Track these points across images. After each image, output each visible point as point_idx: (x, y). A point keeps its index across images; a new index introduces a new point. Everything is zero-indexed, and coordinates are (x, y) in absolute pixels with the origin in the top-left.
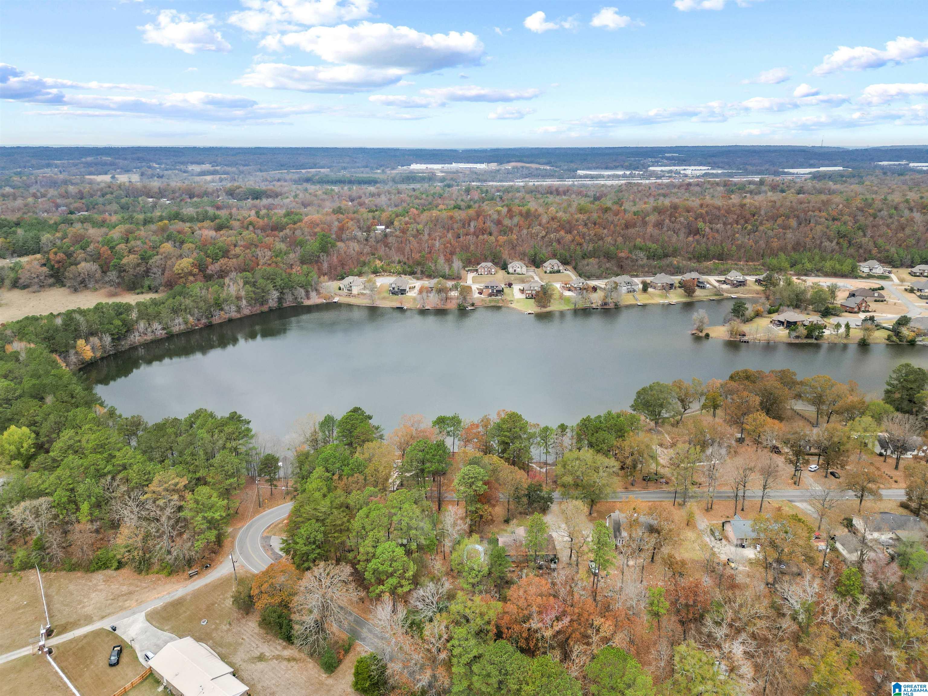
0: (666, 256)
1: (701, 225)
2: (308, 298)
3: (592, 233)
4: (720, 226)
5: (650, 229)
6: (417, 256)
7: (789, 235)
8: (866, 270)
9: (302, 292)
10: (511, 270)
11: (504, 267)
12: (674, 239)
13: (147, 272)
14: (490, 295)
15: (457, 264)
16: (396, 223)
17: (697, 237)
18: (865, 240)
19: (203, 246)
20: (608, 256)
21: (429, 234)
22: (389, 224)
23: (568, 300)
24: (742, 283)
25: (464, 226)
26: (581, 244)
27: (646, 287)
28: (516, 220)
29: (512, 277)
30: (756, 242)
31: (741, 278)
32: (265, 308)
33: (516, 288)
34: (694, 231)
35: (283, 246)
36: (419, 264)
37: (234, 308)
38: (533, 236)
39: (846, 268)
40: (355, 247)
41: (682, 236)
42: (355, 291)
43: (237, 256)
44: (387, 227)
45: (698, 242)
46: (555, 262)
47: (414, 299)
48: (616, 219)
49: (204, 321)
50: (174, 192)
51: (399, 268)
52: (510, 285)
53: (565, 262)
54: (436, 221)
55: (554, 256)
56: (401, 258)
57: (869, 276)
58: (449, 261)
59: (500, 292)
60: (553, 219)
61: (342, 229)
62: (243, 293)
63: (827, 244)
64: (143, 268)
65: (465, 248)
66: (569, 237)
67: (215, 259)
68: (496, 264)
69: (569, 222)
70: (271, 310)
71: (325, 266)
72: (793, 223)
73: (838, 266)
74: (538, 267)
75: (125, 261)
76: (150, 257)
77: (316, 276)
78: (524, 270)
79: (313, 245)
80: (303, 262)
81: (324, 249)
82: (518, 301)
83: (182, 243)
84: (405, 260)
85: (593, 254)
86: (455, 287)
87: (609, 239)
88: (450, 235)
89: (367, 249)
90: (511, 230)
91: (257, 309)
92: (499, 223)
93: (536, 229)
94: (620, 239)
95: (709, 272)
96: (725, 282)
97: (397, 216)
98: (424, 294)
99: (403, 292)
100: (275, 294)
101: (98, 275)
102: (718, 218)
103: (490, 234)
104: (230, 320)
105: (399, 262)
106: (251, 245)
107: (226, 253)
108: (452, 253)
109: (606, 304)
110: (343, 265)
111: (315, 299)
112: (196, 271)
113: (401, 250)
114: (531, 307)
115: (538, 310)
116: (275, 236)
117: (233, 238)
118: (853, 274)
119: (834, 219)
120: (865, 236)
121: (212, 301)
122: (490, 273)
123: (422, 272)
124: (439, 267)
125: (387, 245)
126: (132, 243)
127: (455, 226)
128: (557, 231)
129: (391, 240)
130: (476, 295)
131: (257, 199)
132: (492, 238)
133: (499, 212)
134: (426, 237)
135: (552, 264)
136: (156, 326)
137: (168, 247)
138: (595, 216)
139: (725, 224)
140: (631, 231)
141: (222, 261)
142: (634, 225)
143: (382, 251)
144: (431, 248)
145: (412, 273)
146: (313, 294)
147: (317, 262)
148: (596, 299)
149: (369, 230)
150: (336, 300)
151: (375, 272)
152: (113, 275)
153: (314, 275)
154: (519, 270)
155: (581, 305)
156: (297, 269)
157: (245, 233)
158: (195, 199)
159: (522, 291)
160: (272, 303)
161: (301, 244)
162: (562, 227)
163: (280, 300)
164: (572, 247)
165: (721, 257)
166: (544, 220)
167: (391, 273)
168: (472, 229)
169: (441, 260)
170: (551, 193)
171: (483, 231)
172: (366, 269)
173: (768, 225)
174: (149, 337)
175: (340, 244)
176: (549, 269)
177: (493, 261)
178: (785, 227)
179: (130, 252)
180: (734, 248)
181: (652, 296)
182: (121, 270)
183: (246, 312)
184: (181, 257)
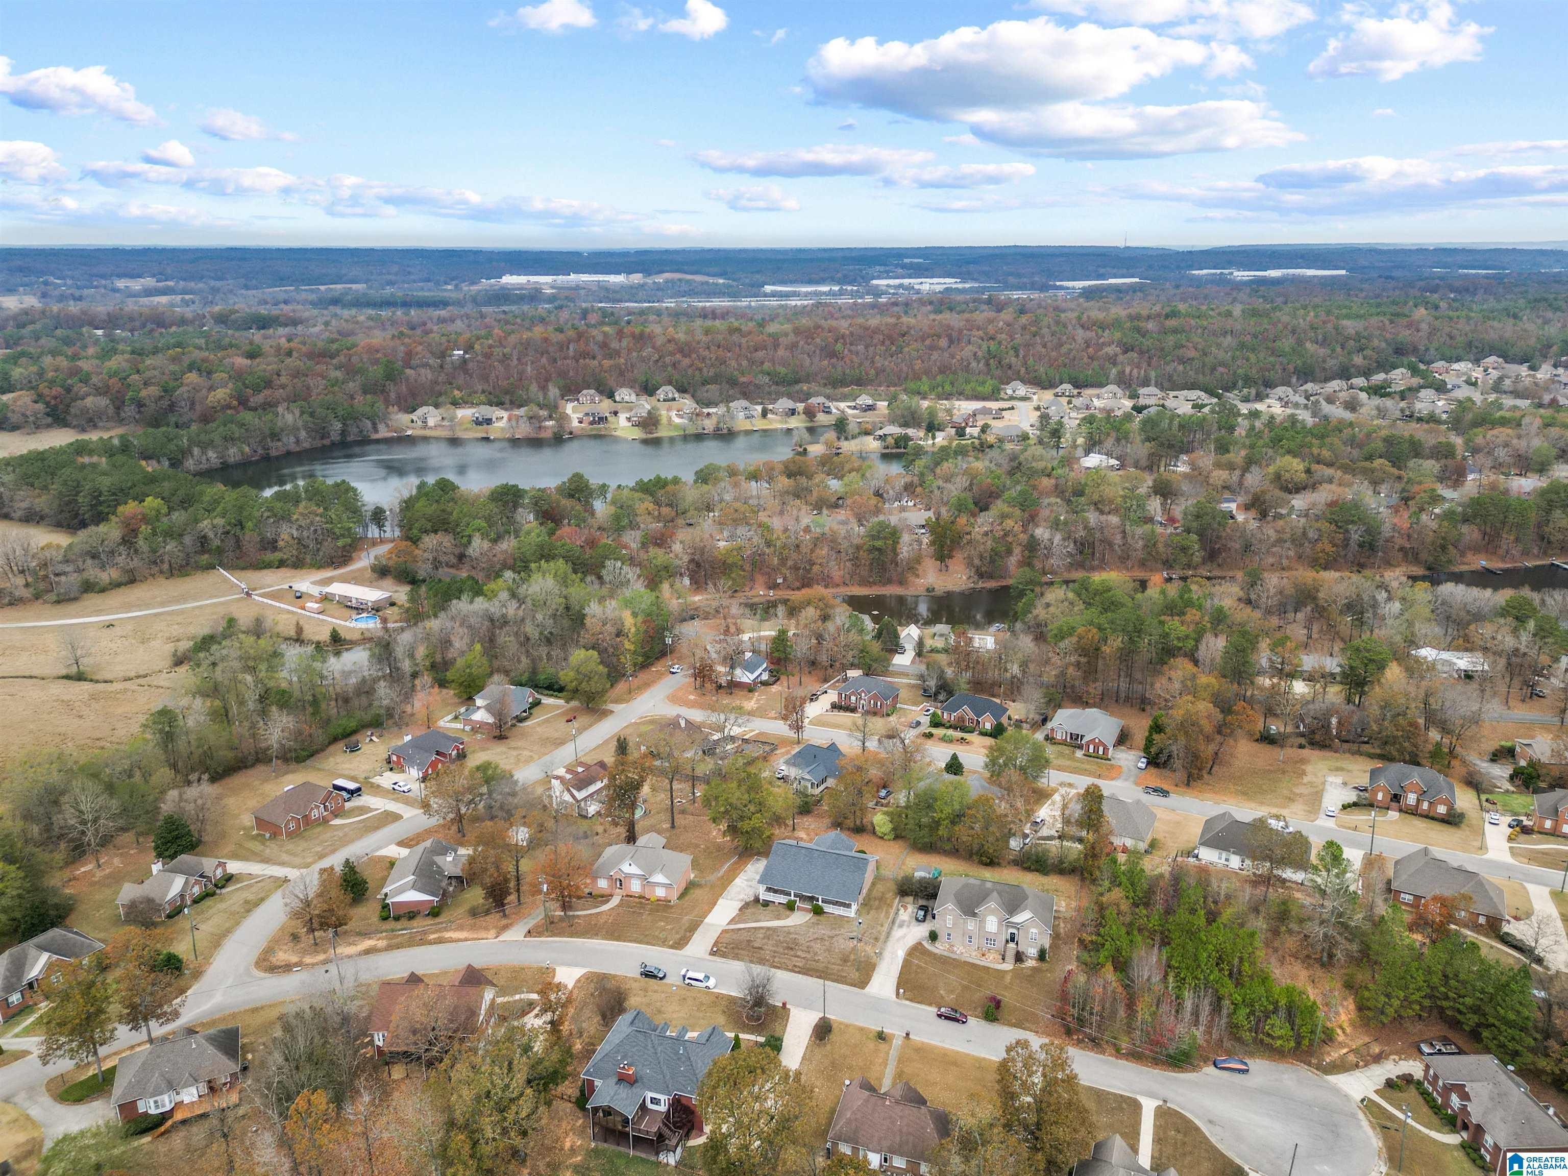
0: (797, 381)
1: (839, 346)
2: (376, 431)
3: (713, 356)
4: (861, 348)
5: (781, 352)
6: (503, 383)
7: (935, 355)
8: (1009, 392)
9: (369, 424)
10: (618, 398)
11: (611, 396)
12: (808, 362)
13: (172, 407)
14: (591, 423)
15: (553, 392)
16: (477, 347)
17: (834, 360)
18: (1014, 360)
19: (238, 376)
20: (733, 382)
21: (519, 359)
22: (468, 348)
23: (677, 427)
24: (870, 408)
25: (561, 349)
26: (700, 370)
27: (764, 414)
28: (625, 343)
29: (619, 406)
30: (897, 364)
31: (870, 402)
32: (327, 442)
33: (622, 417)
34: (829, 352)
35: (338, 374)
36: (507, 392)
37: (292, 439)
38: (643, 360)
39: (987, 389)
40: (426, 375)
41: (816, 360)
42: (431, 422)
43: (283, 387)
44: (466, 352)
45: (834, 367)
46: (669, 388)
47: (503, 429)
48: (744, 340)
49: (260, 451)
50: (131, 319)
51: (483, 398)
52: (616, 413)
53: (682, 390)
54: (526, 345)
55: (670, 383)
56: (486, 387)
57: (1011, 398)
58: (544, 388)
59: (603, 420)
60: (669, 341)
61: (409, 354)
62: (300, 423)
63: (974, 364)
64: (165, 403)
65: (563, 374)
66: (686, 361)
67: (257, 390)
68: (601, 392)
69: (687, 344)
70: (333, 444)
71: (393, 396)
72: (943, 342)
73: (980, 389)
74: (651, 395)
75: (144, 393)
76: (175, 389)
77: (383, 407)
78: (633, 398)
79: (376, 372)
80: (365, 393)
81: (391, 375)
82: (623, 429)
83: (209, 373)
84: (490, 389)
85: (715, 380)
86: (550, 417)
87: (733, 363)
88: (544, 360)
89: (442, 378)
90: (618, 353)
91: (318, 443)
92: (604, 345)
93: (647, 351)
94: (745, 363)
95: (844, 398)
96: (855, 408)
97: (478, 339)
98: (514, 423)
99: (489, 421)
100: (338, 426)
101: (111, 411)
102: (861, 338)
103: (594, 358)
104: (289, 453)
105: (483, 392)
106: (296, 374)
107: (268, 384)
108: (547, 380)
109: (718, 429)
110: (414, 395)
111: (383, 433)
112: (235, 403)
113: (485, 378)
114: (638, 434)
115: (644, 436)
116: (327, 364)
117: (275, 367)
118: (993, 395)
119: (992, 338)
120: (1017, 356)
121: (268, 432)
122: (593, 401)
123: (512, 402)
124: (532, 396)
125: (466, 372)
126: (148, 374)
127: (551, 349)
128: (672, 354)
129: (471, 365)
130: (575, 423)
131: (263, 328)
132: (596, 362)
133: (605, 334)
134: (515, 362)
135: (666, 391)
136: (211, 454)
137: (192, 377)
138: (720, 337)
139: (866, 347)
140: (760, 354)
141: (267, 392)
142: (765, 348)
143: (461, 379)
144: (521, 373)
145: (500, 404)
146: (381, 427)
147: (383, 391)
148: (709, 425)
149: (443, 355)
150: (409, 433)
151: (455, 404)
152: (129, 411)
153: (380, 405)
154: (627, 398)
155: (691, 430)
156: (359, 398)
157: (289, 360)
158: (174, 329)
159: (629, 419)
160: (335, 437)
161: (361, 371)
162: (681, 351)
163: (343, 433)
164: (690, 371)
165: (860, 382)
166: (659, 343)
167: (473, 405)
168: (571, 352)
169: (534, 388)
170: (705, 316)
171: (585, 355)
172: (441, 399)
173: (915, 345)
174: (204, 466)
175: (408, 371)
176: (662, 397)
177: (597, 390)
178: (932, 348)
179: (145, 384)
180: (873, 372)
181: (771, 421)
182: (140, 405)
183: (306, 445)
184: (211, 388)
